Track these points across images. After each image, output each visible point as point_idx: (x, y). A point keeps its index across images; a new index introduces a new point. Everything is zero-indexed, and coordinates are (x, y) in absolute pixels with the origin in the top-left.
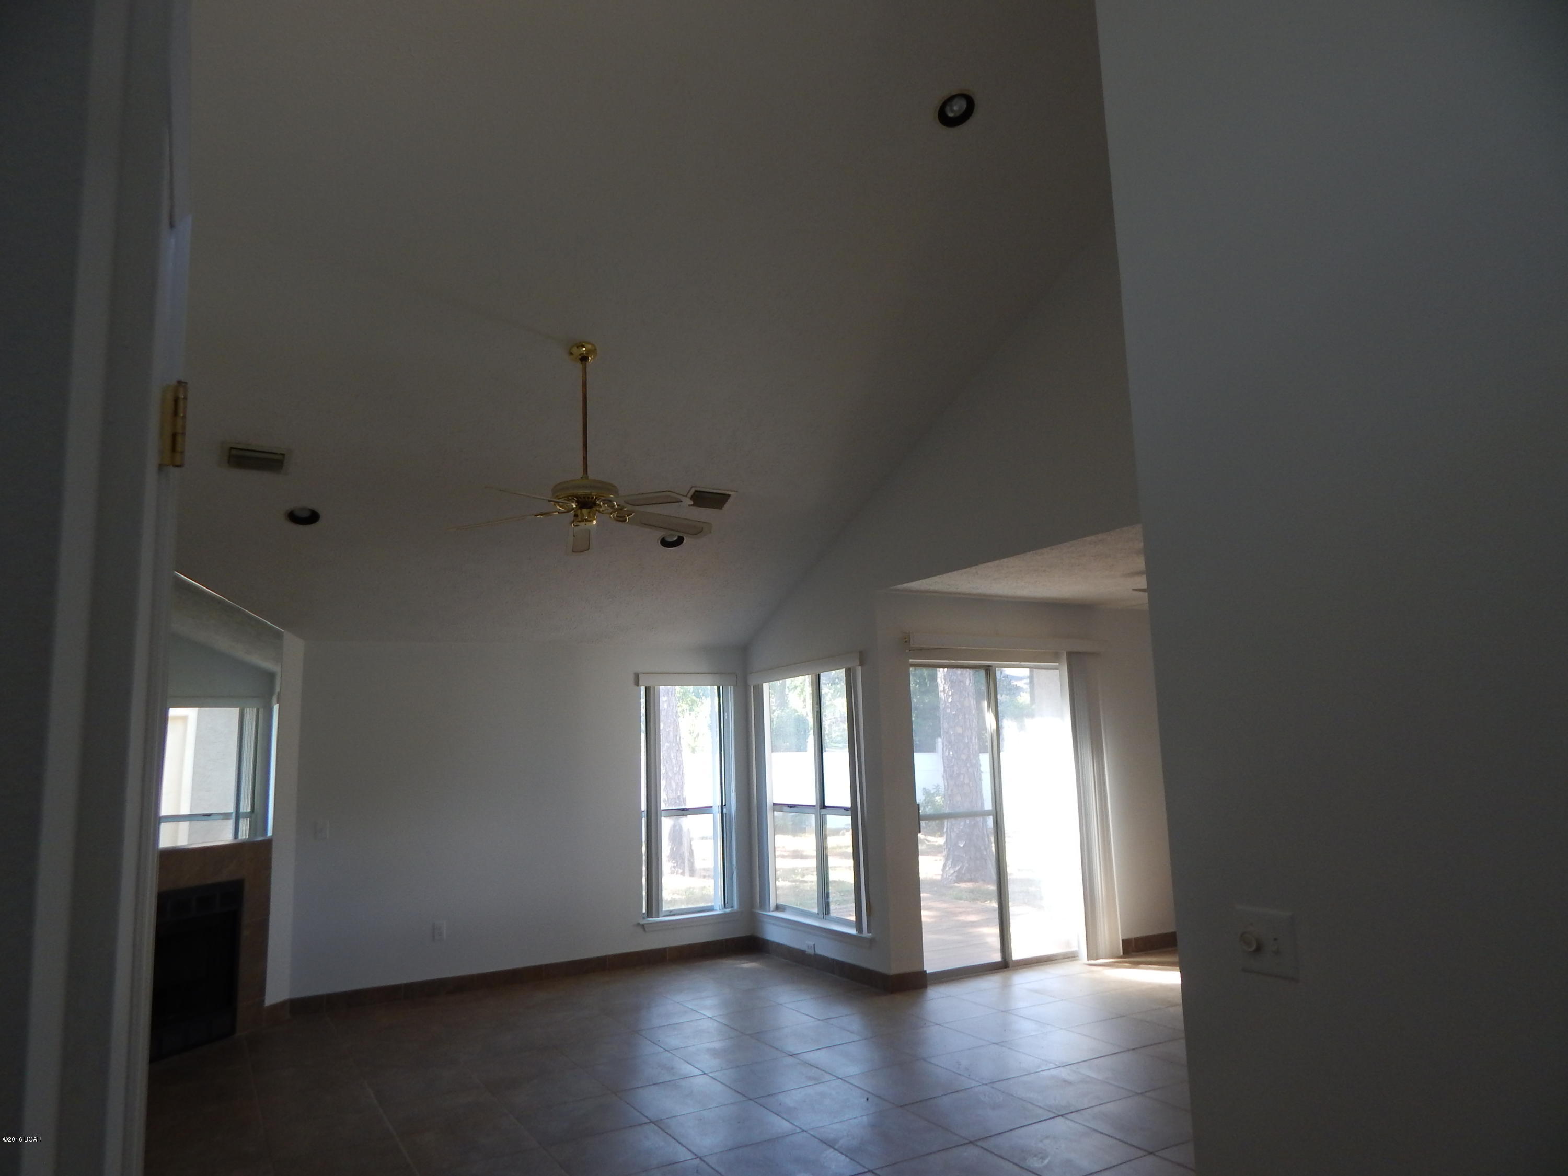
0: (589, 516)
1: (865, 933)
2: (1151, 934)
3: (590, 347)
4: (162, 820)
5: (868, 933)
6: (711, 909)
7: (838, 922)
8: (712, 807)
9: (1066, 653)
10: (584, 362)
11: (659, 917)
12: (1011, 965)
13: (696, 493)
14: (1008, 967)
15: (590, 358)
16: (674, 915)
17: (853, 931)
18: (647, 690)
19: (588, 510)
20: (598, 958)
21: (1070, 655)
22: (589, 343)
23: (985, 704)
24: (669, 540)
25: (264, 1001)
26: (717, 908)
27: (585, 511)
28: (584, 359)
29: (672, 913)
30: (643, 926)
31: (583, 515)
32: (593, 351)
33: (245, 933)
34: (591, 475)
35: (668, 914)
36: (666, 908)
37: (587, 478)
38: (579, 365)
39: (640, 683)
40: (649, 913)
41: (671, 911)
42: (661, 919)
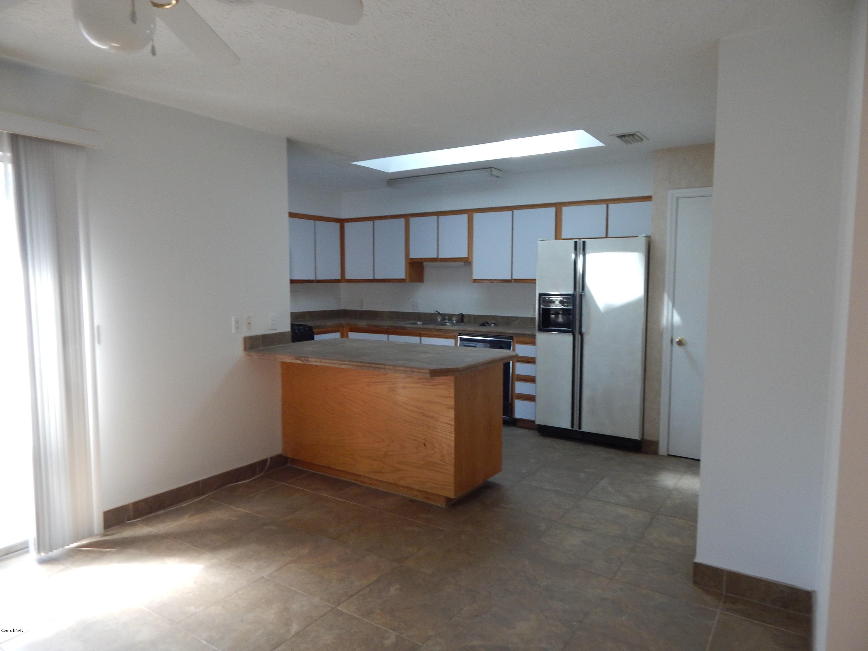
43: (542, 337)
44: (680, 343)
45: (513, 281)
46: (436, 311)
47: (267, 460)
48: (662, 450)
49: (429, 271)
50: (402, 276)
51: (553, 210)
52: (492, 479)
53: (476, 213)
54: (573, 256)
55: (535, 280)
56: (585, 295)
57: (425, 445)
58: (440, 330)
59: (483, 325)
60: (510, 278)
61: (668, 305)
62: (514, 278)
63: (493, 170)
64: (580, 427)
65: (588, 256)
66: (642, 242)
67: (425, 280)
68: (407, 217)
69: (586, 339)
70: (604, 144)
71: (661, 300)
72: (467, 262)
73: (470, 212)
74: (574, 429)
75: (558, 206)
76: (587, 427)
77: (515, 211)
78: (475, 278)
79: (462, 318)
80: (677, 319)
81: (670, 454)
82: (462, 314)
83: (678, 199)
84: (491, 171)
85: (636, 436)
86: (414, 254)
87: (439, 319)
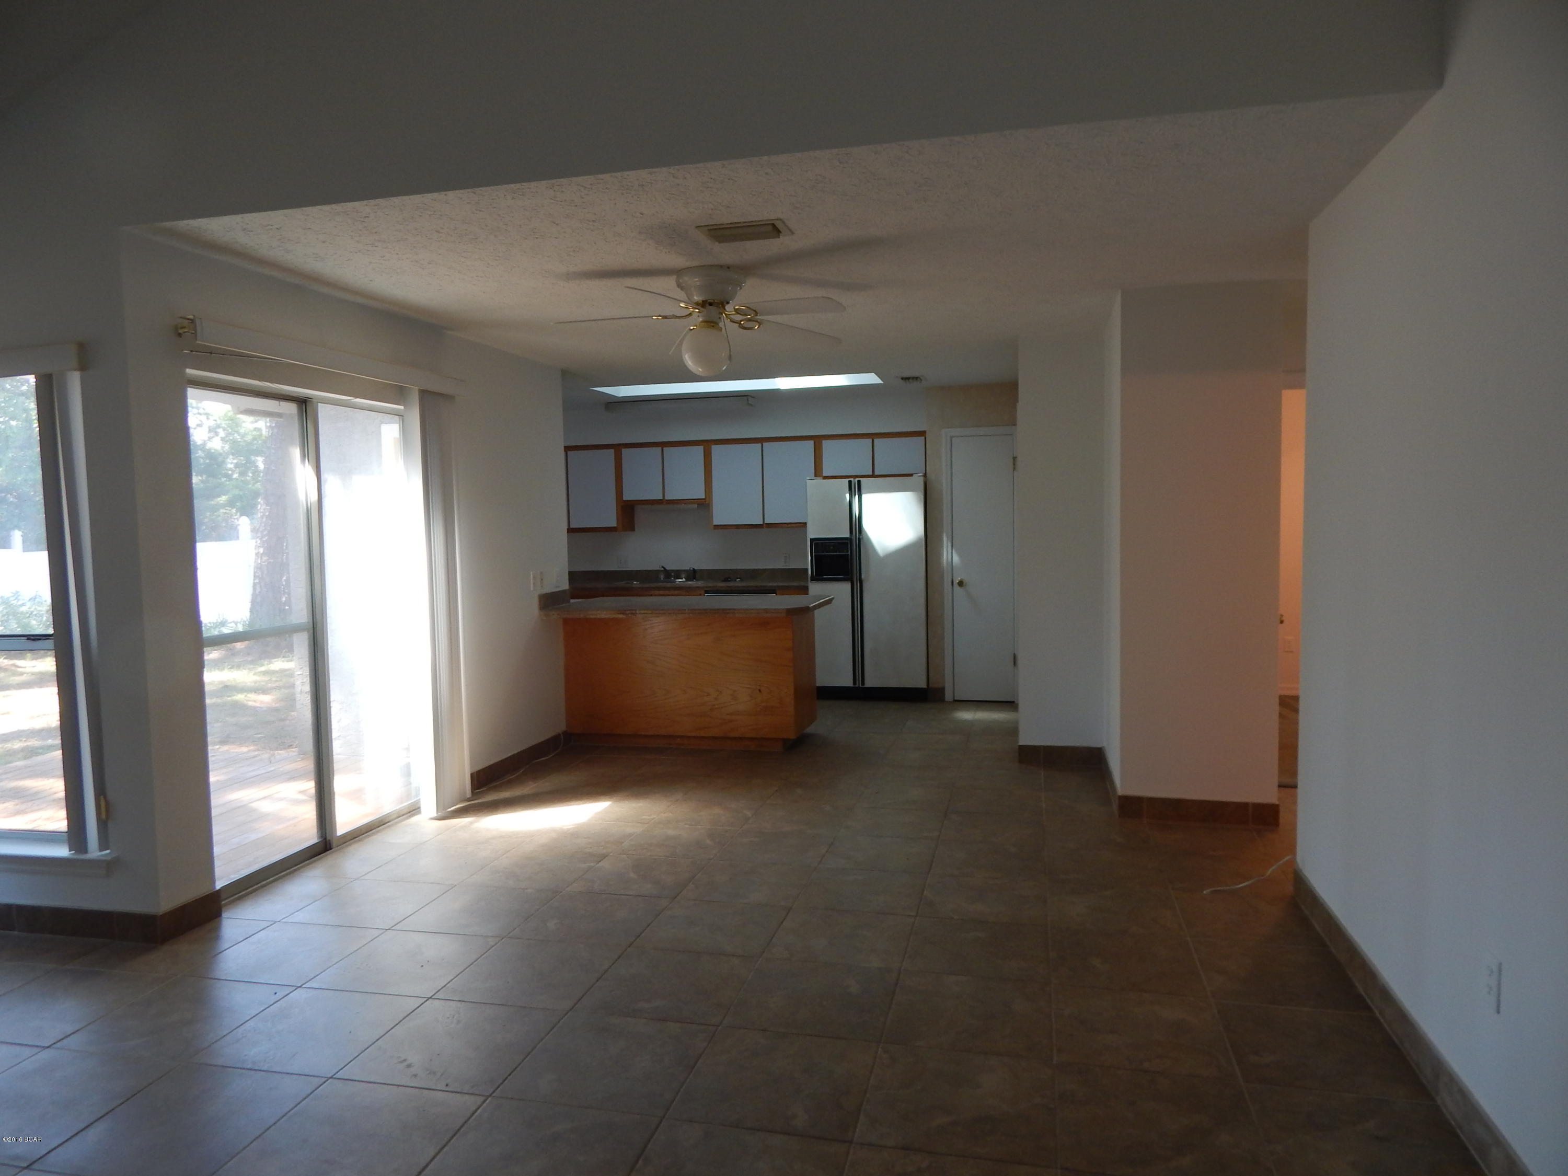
1: (94, 851)
2: (492, 762)
5: (102, 849)
7: (17, 838)
9: (419, 390)
12: (334, 843)
14: (331, 849)
17: (62, 851)
21: (425, 394)
23: (296, 452)
43: (816, 588)
44: (961, 584)
45: (764, 525)
46: (663, 567)
47: (559, 735)
48: (948, 696)
49: (640, 515)
50: (614, 524)
51: (811, 443)
52: (810, 730)
53: (715, 444)
54: (848, 496)
55: (806, 523)
56: (862, 538)
57: (760, 691)
58: (665, 588)
59: (726, 580)
60: (762, 523)
61: (947, 543)
62: (766, 522)
63: (750, 398)
64: (863, 683)
65: (864, 496)
66: (918, 480)
67: (636, 530)
68: (618, 448)
69: (866, 586)
70: (882, 381)
71: (941, 540)
72: (704, 505)
73: (707, 444)
74: (857, 686)
75: (818, 440)
76: (871, 681)
77: (765, 444)
78: (715, 523)
79: (693, 574)
80: (956, 559)
81: (956, 699)
82: (694, 569)
83: (951, 437)
84: (748, 400)
85: (923, 685)
86: (628, 496)
87: (662, 577)
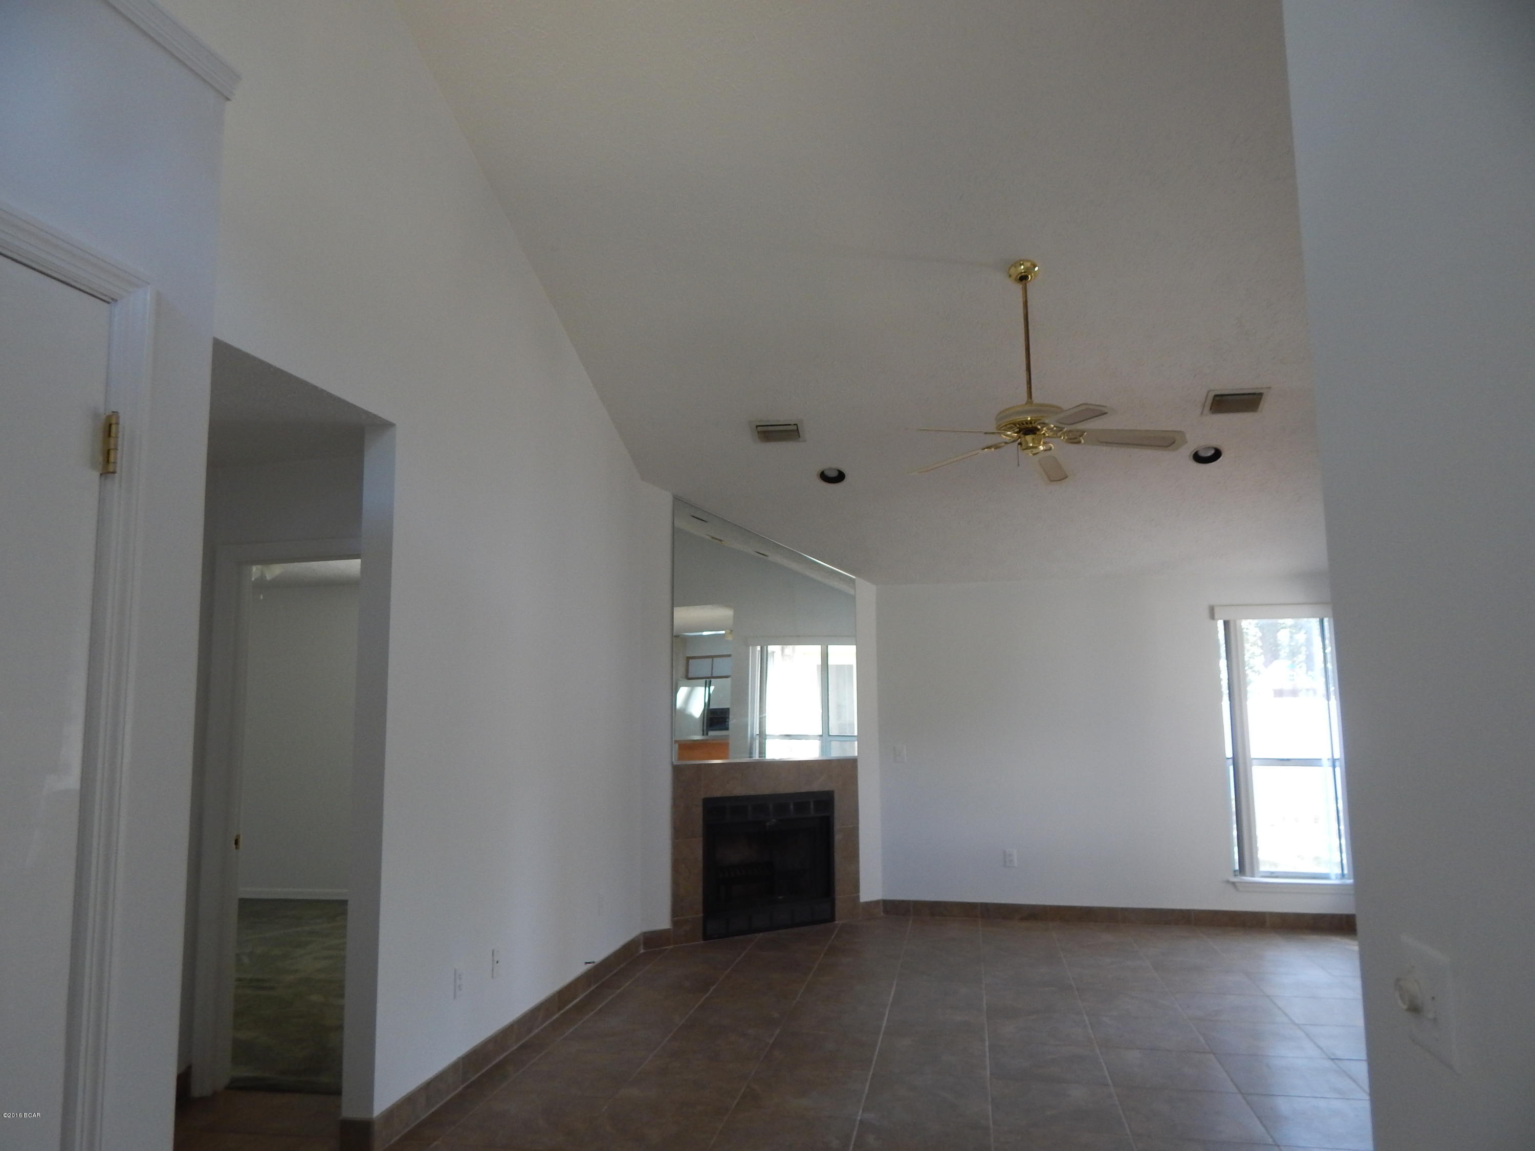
0: (1034, 443)
3: (1028, 264)
4: (767, 737)
6: (1326, 877)
8: (1320, 759)
10: (1024, 281)
11: (1254, 877)
13: (1218, 398)
15: (1030, 276)
16: (1277, 877)
18: (1226, 624)
19: (1033, 436)
20: (1181, 911)
22: (1028, 261)
24: (1203, 454)
25: (858, 897)
26: (1333, 877)
27: (1029, 438)
28: (1023, 278)
29: (1273, 875)
30: (1234, 884)
31: (1027, 443)
32: (1029, 270)
33: (838, 837)
34: (1037, 398)
35: (1269, 875)
36: (1263, 868)
37: (1032, 403)
38: (1018, 287)
39: (1216, 616)
40: (1242, 870)
41: (1272, 873)
42: (1257, 879)
